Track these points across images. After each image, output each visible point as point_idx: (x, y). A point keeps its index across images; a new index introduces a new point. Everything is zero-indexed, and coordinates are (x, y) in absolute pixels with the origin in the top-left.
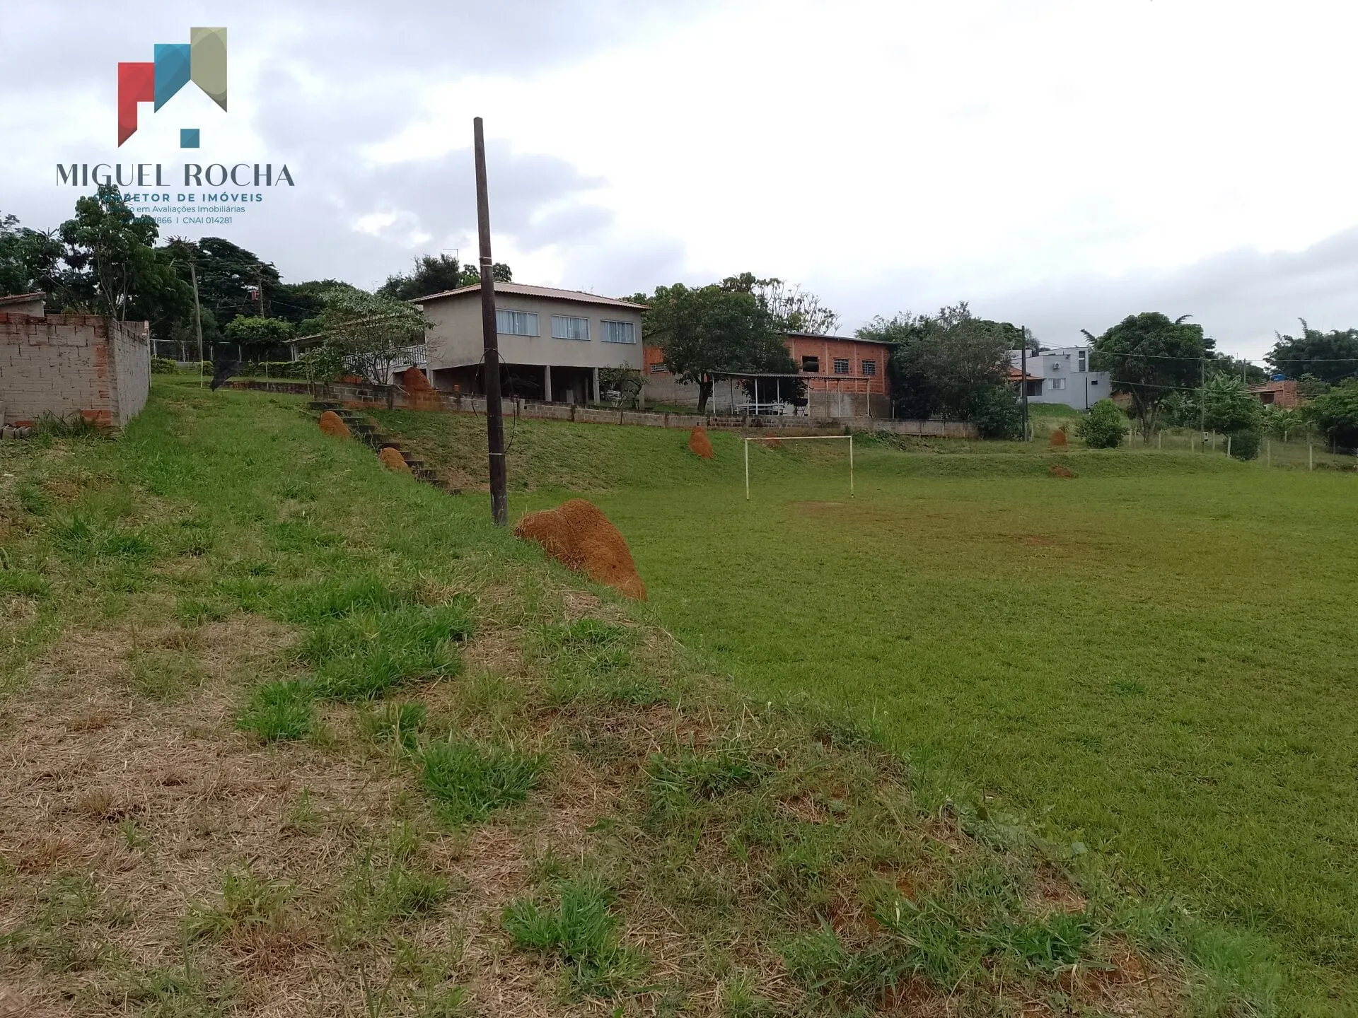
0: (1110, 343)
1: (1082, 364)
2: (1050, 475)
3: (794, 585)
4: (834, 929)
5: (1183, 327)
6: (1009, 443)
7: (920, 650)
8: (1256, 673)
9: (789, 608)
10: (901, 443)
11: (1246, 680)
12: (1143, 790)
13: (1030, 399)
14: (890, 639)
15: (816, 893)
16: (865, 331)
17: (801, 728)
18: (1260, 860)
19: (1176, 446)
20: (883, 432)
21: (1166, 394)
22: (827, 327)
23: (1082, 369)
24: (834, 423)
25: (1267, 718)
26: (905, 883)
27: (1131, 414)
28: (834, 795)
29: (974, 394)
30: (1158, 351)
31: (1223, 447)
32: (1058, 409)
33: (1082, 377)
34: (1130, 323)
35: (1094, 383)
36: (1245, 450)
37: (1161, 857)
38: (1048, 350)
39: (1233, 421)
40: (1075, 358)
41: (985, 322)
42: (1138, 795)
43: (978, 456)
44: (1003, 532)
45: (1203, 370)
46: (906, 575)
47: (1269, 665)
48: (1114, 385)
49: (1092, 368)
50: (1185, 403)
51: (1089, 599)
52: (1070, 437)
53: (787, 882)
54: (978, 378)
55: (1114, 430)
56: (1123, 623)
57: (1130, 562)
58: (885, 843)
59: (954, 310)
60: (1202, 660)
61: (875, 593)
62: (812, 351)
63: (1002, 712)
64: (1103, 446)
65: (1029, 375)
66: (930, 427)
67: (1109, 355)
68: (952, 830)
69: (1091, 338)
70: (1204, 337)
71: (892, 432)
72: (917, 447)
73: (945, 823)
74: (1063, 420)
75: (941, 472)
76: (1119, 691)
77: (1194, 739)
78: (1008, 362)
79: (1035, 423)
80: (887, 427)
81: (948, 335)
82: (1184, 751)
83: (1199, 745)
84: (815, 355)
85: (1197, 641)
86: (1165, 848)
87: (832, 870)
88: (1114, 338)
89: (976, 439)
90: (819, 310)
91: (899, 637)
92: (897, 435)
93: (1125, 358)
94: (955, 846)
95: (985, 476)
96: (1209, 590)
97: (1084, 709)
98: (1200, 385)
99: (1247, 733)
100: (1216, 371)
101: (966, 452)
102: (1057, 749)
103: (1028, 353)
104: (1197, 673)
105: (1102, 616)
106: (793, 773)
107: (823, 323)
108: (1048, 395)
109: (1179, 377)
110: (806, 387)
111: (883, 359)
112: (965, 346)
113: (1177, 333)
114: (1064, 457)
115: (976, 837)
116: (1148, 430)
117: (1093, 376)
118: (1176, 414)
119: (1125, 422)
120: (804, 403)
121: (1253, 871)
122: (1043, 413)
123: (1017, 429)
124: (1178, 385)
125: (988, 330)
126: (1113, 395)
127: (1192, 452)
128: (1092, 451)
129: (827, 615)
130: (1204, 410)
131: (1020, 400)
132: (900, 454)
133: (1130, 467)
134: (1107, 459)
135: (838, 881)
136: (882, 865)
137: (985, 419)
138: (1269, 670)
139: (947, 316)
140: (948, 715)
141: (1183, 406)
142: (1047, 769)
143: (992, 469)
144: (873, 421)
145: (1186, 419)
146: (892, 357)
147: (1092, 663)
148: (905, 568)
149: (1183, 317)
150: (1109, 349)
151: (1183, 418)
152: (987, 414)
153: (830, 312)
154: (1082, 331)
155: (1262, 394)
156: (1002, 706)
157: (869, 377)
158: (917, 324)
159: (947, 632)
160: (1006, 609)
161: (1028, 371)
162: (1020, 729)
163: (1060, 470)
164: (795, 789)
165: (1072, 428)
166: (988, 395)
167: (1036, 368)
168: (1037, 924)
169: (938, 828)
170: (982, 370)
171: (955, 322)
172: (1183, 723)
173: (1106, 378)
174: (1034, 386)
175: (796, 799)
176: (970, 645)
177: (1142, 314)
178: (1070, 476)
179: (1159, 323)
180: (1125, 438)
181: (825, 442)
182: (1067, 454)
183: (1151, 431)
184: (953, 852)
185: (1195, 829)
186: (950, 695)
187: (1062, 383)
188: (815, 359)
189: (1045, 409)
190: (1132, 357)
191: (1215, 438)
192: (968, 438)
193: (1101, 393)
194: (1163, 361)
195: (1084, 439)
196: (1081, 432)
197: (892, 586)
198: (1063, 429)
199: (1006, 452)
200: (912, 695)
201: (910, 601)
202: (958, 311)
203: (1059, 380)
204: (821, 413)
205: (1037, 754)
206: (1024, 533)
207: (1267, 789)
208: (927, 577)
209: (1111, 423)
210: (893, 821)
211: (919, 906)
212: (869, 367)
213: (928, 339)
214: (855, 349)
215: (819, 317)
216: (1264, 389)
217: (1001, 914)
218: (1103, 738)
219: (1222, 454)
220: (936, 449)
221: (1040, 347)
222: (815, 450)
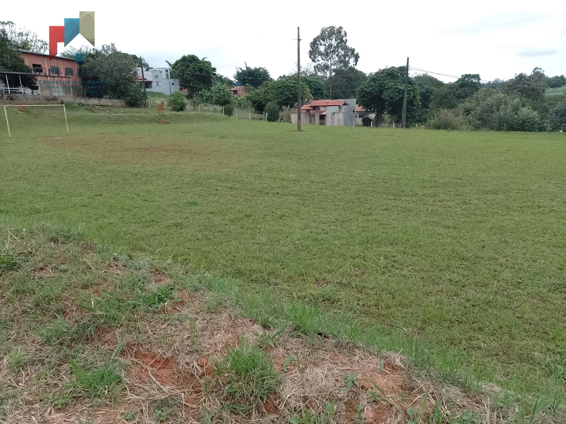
0: (177, 67)
1: (167, 75)
2: (158, 123)
3: (41, 177)
4: (65, 319)
5: (204, 62)
6: (140, 109)
7: (106, 200)
8: (235, 192)
9: (39, 188)
10: (91, 108)
11: (231, 195)
12: (198, 239)
13: (147, 90)
14: (92, 197)
15: (54, 306)
16: (66, 54)
17: (42, 238)
18: (237, 255)
19: (206, 111)
20: (81, 103)
21: (200, 89)
22: (45, 50)
23: (168, 78)
24: (55, 99)
25: (238, 207)
26: (97, 291)
27: (188, 97)
28: (61, 264)
29: (122, 86)
30: (196, 71)
31: (221, 111)
32: (160, 95)
33: (168, 81)
34: (184, 59)
35: (173, 84)
36: (229, 113)
37: (205, 261)
38: (153, 68)
39: (224, 101)
40: (164, 73)
41: (124, 54)
42: (196, 241)
43: (127, 114)
44: (140, 147)
45: (212, 80)
46: (98, 168)
47: (238, 189)
48: (181, 85)
49: (172, 77)
50: (208, 94)
51: (177, 172)
52: (165, 107)
53: (39, 305)
54: (123, 79)
55: (182, 104)
56: (189, 180)
57: (190, 156)
58: (86, 278)
59: (109, 47)
60: (217, 190)
61: (84, 177)
62: (37, 61)
63: (144, 220)
64: (178, 111)
65: (146, 79)
66: (103, 101)
67: (177, 72)
68: (117, 266)
69: (170, 64)
70: (212, 67)
71: (85, 103)
72: (98, 111)
73: (114, 264)
74: (162, 99)
75: (111, 122)
76: (189, 205)
77: (215, 218)
78: (136, 73)
79: (150, 100)
80: (83, 101)
81: (107, 59)
82: (212, 223)
83: (217, 220)
84: (39, 64)
85: (215, 183)
86: (206, 258)
87: (62, 294)
88: (179, 65)
89: (126, 107)
90: (39, 41)
91: (96, 195)
92: (88, 105)
93: (184, 74)
94: (119, 272)
95: (131, 123)
96: (219, 165)
97: (176, 213)
98: (212, 86)
99: (232, 213)
100: (217, 81)
101: (122, 113)
102: (166, 230)
103: (144, 69)
104: (215, 195)
105: (181, 178)
106: (39, 258)
107: (42, 47)
108: (154, 88)
109: (204, 82)
110: (36, 80)
111: (76, 68)
112: (116, 64)
113: (202, 64)
114: (163, 115)
115: (128, 266)
116: (194, 104)
117: (172, 81)
118: (205, 98)
119: (186, 101)
120: (37, 88)
121: (234, 259)
122: (154, 96)
123: (143, 103)
124: (204, 86)
125: (126, 58)
126: (181, 89)
127: (211, 113)
128: (174, 112)
129: (60, 190)
130: (214, 97)
131: (143, 90)
132: (91, 114)
133: (189, 119)
134: (180, 116)
135: (65, 298)
136: (85, 287)
137: (129, 98)
138: (238, 191)
139: (105, 49)
140: (121, 225)
141: (207, 95)
142: (162, 239)
143: (133, 120)
144: (75, 98)
145: (208, 100)
146: (81, 67)
147: (178, 196)
148: (97, 165)
149: (204, 58)
150: (177, 69)
151: (207, 99)
152: (129, 96)
153: (45, 42)
154: (166, 61)
155: (233, 91)
156: (143, 217)
157: (70, 76)
158: (92, 52)
159: (118, 191)
160: (144, 179)
161: (145, 77)
162: (151, 225)
163: (161, 120)
164: (41, 265)
165: (166, 103)
166: (129, 87)
167: (148, 76)
168: (152, 292)
169: (111, 266)
170: (125, 76)
171: (110, 53)
172: (211, 213)
173: (177, 82)
174: (148, 84)
175: (42, 269)
176: (129, 195)
177: (189, 55)
178: (166, 123)
179: (195, 60)
180: (186, 107)
181: (51, 108)
182: (164, 114)
183: (196, 105)
184: (118, 274)
185: (216, 249)
186: (122, 217)
187: (160, 83)
188: (40, 66)
189: (154, 94)
190: (186, 73)
191: (219, 108)
192: (122, 107)
193: (176, 88)
194: (198, 75)
195: (171, 108)
196: (169, 104)
197: (92, 174)
198: (162, 103)
199: (139, 113)
200: (104, 219)
201: (101, 179)
202: (110, 47)
203: (158, 82)
204: (47, 93)
205: (159, 233)
206: (149, 147)
207: (238, 231)
208: (108, 168)
209: (180, 101)
210: (90, 268)
211: (103, 299)
212: (69, 72)
213: (98, 59)
214: (61, 62)
215: (39, 44)
216: (234, 89)
217: (137, 293)
218: (183, 223)
219: (221, 114)
220: (108, 111)
221: (150, 67)
222: (45, 112)
